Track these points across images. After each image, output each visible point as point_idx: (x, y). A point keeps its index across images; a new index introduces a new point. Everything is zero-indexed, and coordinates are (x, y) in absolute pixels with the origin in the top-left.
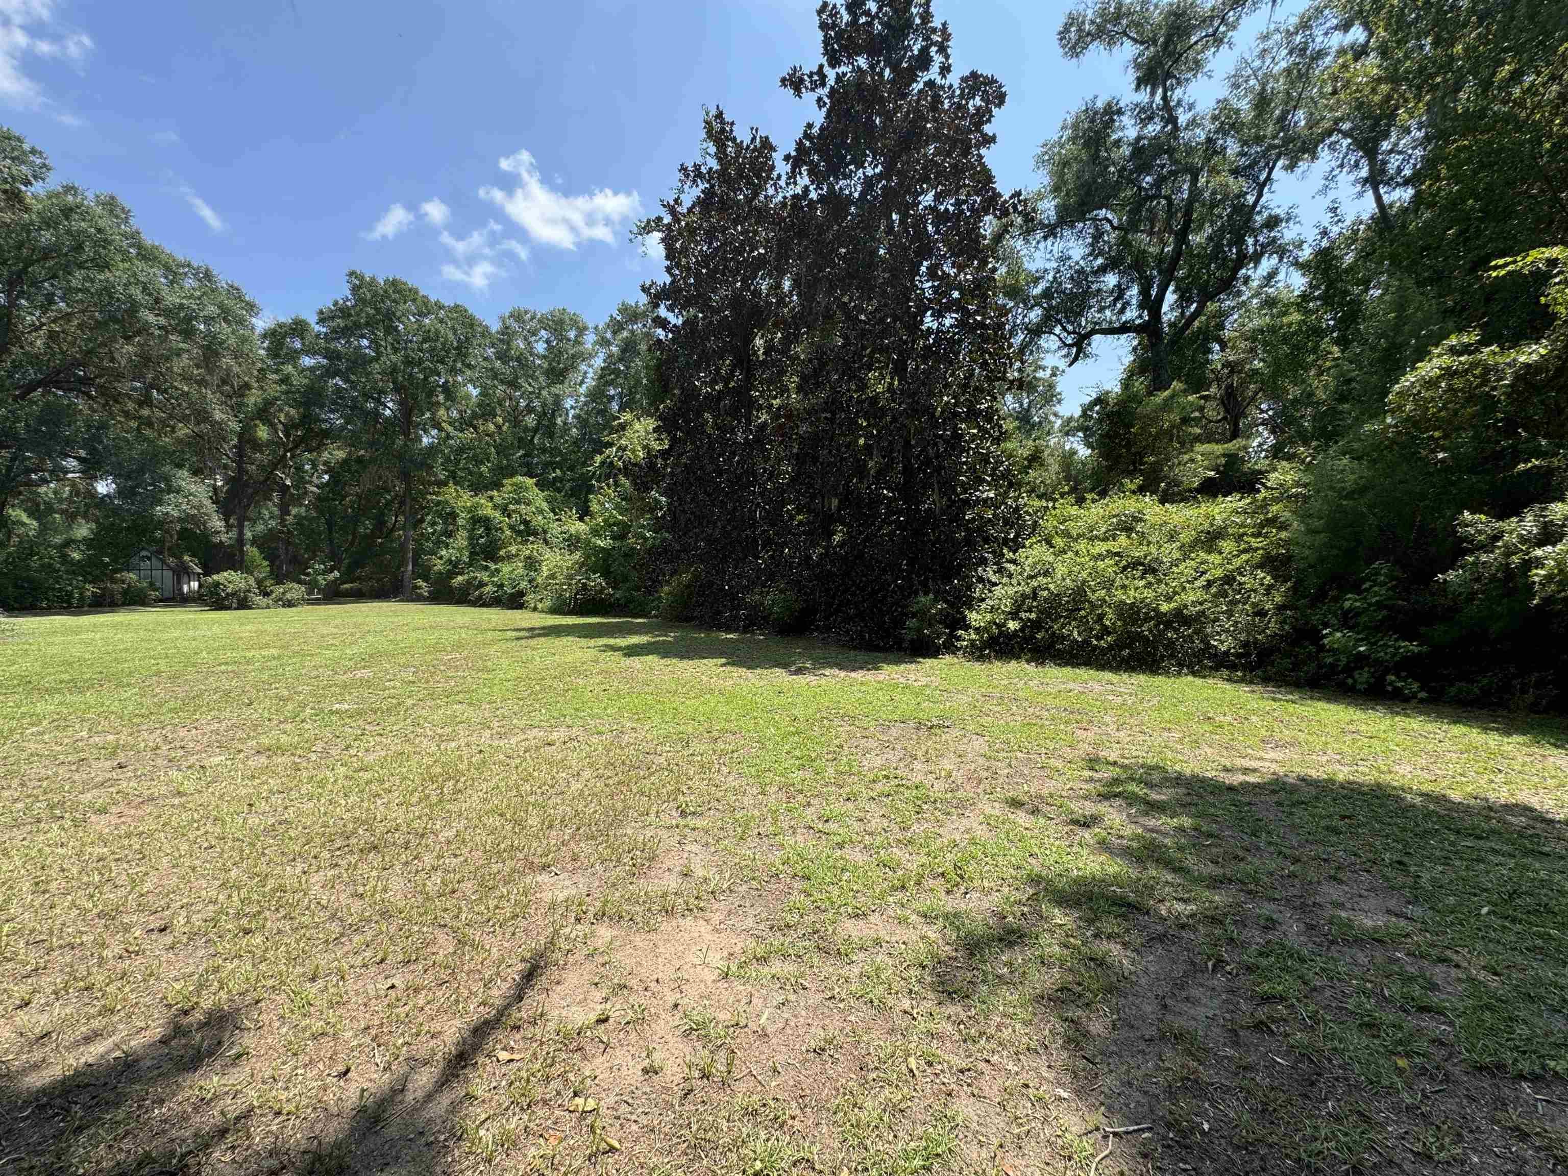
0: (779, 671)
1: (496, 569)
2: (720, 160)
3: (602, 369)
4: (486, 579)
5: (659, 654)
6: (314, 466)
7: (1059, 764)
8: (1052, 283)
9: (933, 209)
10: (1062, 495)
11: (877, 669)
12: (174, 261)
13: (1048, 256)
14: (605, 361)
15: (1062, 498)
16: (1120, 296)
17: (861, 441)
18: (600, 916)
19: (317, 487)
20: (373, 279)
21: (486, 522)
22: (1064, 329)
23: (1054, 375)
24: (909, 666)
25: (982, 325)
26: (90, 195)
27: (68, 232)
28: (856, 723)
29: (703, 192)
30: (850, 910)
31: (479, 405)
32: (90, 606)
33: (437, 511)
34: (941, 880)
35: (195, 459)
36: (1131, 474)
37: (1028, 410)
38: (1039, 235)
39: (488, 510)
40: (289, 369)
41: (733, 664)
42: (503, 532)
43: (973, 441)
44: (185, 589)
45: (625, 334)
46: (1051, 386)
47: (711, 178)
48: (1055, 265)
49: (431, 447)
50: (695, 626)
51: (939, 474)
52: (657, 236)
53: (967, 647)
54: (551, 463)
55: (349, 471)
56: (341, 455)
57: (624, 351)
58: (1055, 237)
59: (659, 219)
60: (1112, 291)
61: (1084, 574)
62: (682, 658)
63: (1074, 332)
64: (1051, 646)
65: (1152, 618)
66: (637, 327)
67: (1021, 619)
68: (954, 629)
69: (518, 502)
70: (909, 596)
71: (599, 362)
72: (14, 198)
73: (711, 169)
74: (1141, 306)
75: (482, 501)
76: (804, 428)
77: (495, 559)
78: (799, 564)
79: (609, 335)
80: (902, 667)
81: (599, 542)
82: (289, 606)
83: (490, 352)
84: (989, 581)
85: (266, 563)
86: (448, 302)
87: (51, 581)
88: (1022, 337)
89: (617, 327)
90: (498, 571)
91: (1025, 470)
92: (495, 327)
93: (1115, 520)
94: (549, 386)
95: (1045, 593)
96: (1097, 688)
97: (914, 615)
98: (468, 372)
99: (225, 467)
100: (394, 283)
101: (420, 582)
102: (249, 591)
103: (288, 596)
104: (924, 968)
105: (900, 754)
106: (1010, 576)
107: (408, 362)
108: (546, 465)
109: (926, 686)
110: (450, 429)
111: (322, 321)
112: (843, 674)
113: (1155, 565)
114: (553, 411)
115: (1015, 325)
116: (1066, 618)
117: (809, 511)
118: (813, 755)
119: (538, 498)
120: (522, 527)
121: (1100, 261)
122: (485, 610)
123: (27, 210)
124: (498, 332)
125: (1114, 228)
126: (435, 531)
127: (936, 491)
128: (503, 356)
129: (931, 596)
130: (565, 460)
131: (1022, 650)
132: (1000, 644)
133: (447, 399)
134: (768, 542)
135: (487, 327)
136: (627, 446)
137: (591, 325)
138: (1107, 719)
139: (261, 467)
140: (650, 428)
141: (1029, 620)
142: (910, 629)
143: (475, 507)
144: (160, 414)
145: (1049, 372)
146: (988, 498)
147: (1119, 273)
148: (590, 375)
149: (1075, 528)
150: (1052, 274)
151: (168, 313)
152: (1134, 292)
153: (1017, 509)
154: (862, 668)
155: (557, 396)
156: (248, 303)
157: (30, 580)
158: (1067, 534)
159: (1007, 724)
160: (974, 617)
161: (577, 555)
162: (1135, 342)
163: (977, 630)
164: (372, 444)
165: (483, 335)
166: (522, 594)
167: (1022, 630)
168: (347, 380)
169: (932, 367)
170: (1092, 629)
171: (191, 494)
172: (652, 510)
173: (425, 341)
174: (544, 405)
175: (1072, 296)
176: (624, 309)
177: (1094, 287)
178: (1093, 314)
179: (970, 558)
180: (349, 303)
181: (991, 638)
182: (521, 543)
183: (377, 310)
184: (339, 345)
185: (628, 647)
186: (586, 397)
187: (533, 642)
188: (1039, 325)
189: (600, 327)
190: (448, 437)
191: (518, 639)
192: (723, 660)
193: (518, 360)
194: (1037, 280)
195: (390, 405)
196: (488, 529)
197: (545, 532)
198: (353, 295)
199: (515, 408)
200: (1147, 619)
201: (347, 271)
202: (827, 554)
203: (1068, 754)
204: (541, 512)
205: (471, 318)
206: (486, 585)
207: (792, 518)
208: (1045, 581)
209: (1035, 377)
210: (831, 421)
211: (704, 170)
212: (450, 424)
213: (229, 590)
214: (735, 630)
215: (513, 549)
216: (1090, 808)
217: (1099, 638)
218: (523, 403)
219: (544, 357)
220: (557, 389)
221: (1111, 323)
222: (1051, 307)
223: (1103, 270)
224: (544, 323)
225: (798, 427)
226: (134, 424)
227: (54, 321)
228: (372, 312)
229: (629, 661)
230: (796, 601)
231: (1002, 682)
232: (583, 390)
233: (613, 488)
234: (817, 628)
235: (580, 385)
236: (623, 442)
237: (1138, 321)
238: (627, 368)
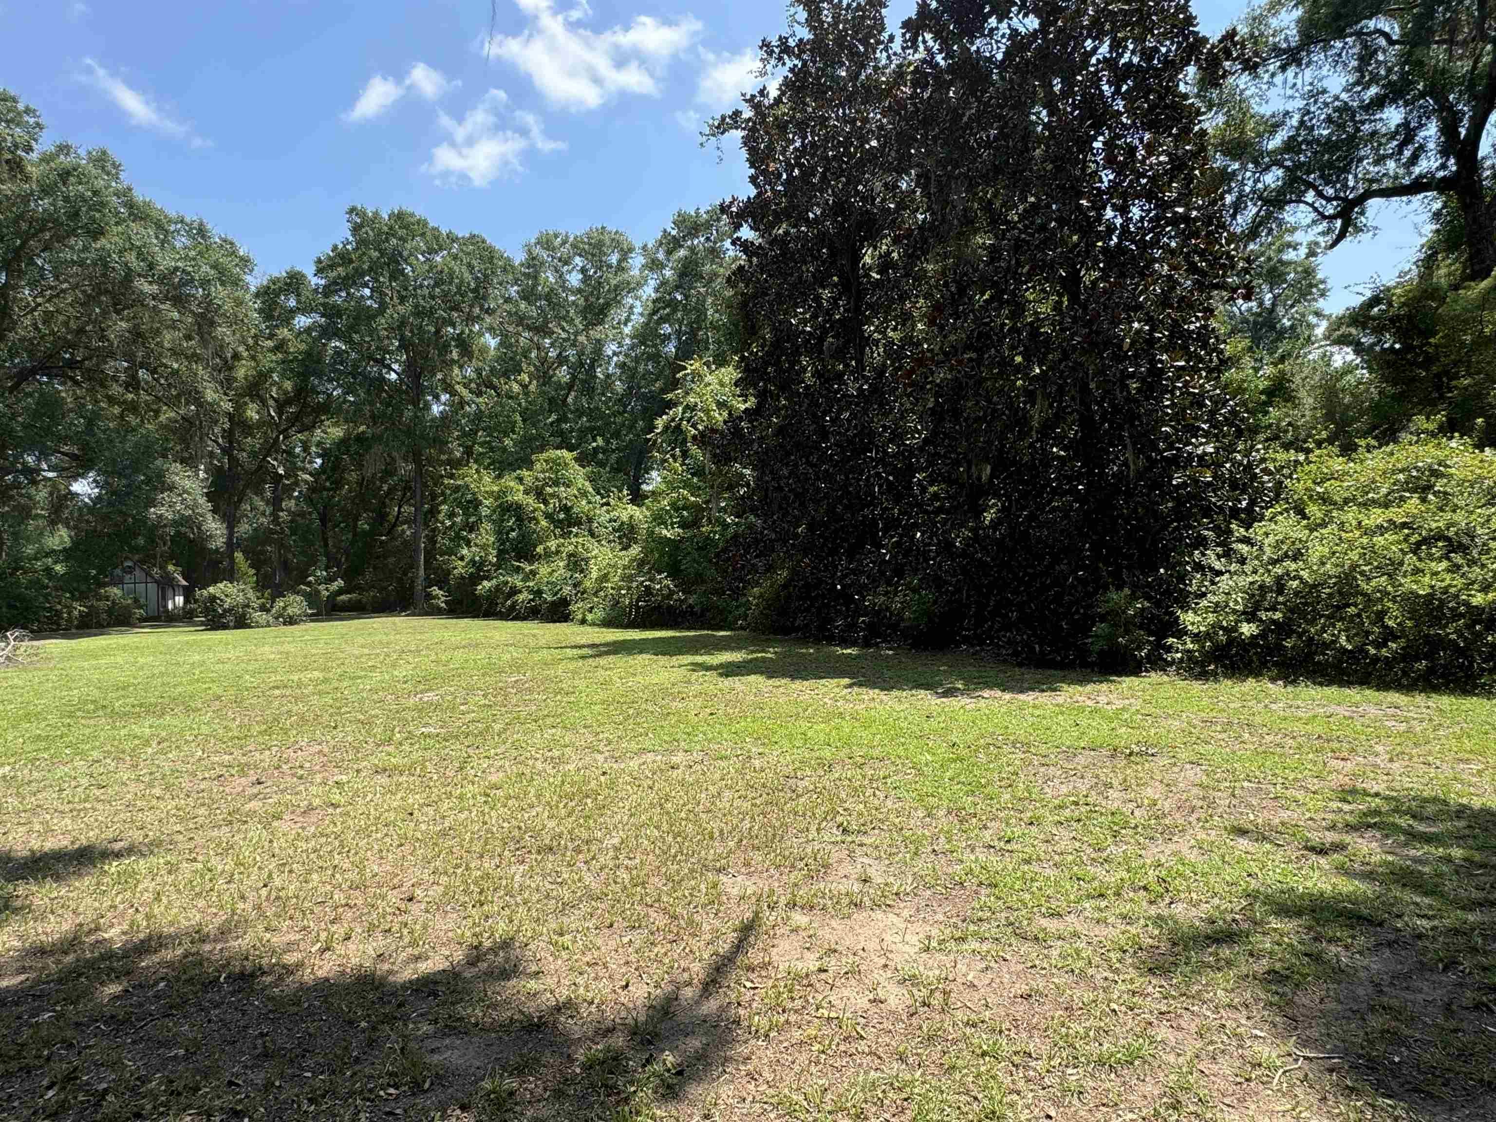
0: (922, 693)
1: (531, 571)
2: (813, 28)
3: (654, 302)
4: (519, 584)
5: (762, 673)
6: (306, 449)
7: (1300, 795)
8: (1298, 129)
9: (1110, 63)
10: (1319, 444)
11: (1055, 690)
12: (166, 217)
13: (1289, 92)
14: (657, 290)
15: (1319, 448)
16: (1409, 139)
17: (1019, 383)
18: (792, 905)
19: (311, 474)
20: (376, 214)
21: (516, 510)
22: (1320, 194)
23: (1312, 253)
24: (1097, 687)
25: (1186, 218)
26: (82, 153)
27: (66, 199)
28: (1032, 750)
29: (791, 70)
30: (1043, 910)
31: (499, 359)
32: (77, 628)
33: (455, 499)
34: (1142, 893)
35: (178, 448)
36: (1428, 406)
37: (1272, 310)
38: (1274, 65)
39: (519, 497)
40: (284, 333)
41: (860, 685)
42: (538, 523)
43: (1179, 378)
44: (170, 606)
45: (682, 253)
46: (1308, 272)
47: (802, 51)
48: (1301, 104)
49: (444, 416)
50: (798, 639)
51: (1132, 425)
52: (738, 135)
53: (1181, 660)
54: (591, 429)
55: (347, 452)
56: (337, 432)
57: (682, 275)
58: (1299, 65)
59: (737, 113)
60: (1397, 132)
61: (1354, 555)
62: (793, 678)
63: (1337, 198)
64: (1310, 655)
65: (1462, 616)
66: (699, 241)
67: (1261, 620)
68: (1162, 635)
69: (556, 483)
70: (1096, 592)
71: (649, 291)
72: (16, 166)
73: (801, 40)
74: (1445, 152)
75: (512, 484)
76: (941, 375)
77: (531, 558)
78: (938, 553)
79: (661, 256)
80: (1089, 688)
81: (664, 532)
82: (291, 624)
83: (513, 290)
84: (1211, 569)
85: (253, 571)
86: (462, 233)
87: (41, 599)
88: (1255, 210)
89: (672, 244)
90: (534, 573)
91: (1263, 408)
92: (519, 257)
93: (1401, 477)
94: (586, 328)
95: (1295, 584)
96: (1373, 711)
97: (1103, 618)
98: (488, 319)
99: (211, 454)
100: (400, 217)
101: (435, 591)
102: (248, 606)
103: (290, 611)
104: (1124, 952)
105: (1089, 781)
106: (1243, 561)
107: (419, 313)
108: (583, 433)
109: (1123, 709)
110: (465, 392)
111: (319, 271)
112: (1007, 696)
113: (1465, 540)
114: (593, 361)
115: (1241, 196)
116: (1328, 617)
117: (949, 481)
118: (983, 781)
119: (578, 475)
120: (562, 516)
121: (1373, 90)
122: (519, 624)
123: (27, 179)
124: (522, 265)
125: (1392, 42)
126: (454, 523)
127: (1130, 447)
128: (528, 295)
129: (1127, 591)
130: (608, 424)
131: (1264, 664)
132: (1230, 658)
133: (461, 355)
134: (891, 524)
135: (508, 259)
136: (696, 405)
137: (638, 245)
138: (1379, 748)
139: (253, 454)
140: (727, 380)
141: (1274, 622)
142: (1097, 636)
143: (502, 493)
144: (144, 397)
145: (1303, 251)
146: (1205, 454)
147: (1406, 106)
148: (638, 310)
149: (1336, 490)
150: (1296, 118)
151: (162, 279)
152: (1431, 131)
153: (1249, 467)
154: (1033, 690)
155: (598, 341)
156: (242, 259)
157: (21, 598)
158: (1325, 499)
159: (1234, 752)
160: (1189, 619)
161: (635, 550)
162: (1437, 205)
163: (1197, 637)
164: (374, 419)
165: (505, 270)
166: (564, 602)
167: (1263, 635)
168: (349, 341)
169: (1115, 284)
170: (1368, 633)
171: (185, 491)
172: (730, 488)
173: (437, 284)
174: (580, 354)
175: (1328, 145)
176: (681, 221)
177: (1366, 128)
178: (1368, 167)
179: (1181, 539)
180: (349, 247)
181: (1217, 647)
182: (562, 536)
183: (382, 252)
184: (338, 299)
185: (721, 666)
186: (632, 338)
187: (602, 661)
188: (1280, 191)
189: (650, 246)
190: (462, 403)
191: (583, 657)
192: (847, 681)
193: (548, 297)
194: (1274, 128)
195: (395, 366)
196: (519, 519)
197: (590, 520)
198: (354, 235)
199: (544, 361)
200: (1456, 616)
201: (347, 208)
202: (976, 538)
203: (1314, 784)
204: (584, 494)
205: (491, 250)
206: (520, 592)
207: (924, 490)
208: (1293, 566)
209: (1280, 261)
210: (979, 362)
211: (792, 43)
212: (465, 386)
213: (226, 606)
214: (853, 644)
215: (552, 544)
216: (1331, 837)
217: (1378, 646)
218: (553, 354)
219: (579, 291)
220: (596, 333)
221: (1396, 177)
222: (1298, 166)
223: (1379, 103)
224: (577, 248)
225: (932, 373)
226: (117, 410)
227: (49, 301)
228: (377, 254)
229: (728, 682)
230: (935, 602)
231: (1232, 705)
232: (627, 330)
233: (680, 460)
234: (966, 640)
235: (626, 324)
236: (692, 399)
237: (1441, 174)
238: (686, 297)
